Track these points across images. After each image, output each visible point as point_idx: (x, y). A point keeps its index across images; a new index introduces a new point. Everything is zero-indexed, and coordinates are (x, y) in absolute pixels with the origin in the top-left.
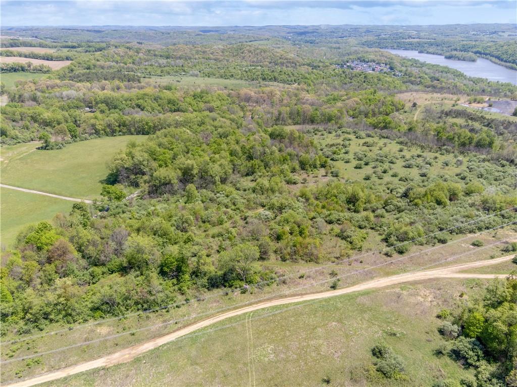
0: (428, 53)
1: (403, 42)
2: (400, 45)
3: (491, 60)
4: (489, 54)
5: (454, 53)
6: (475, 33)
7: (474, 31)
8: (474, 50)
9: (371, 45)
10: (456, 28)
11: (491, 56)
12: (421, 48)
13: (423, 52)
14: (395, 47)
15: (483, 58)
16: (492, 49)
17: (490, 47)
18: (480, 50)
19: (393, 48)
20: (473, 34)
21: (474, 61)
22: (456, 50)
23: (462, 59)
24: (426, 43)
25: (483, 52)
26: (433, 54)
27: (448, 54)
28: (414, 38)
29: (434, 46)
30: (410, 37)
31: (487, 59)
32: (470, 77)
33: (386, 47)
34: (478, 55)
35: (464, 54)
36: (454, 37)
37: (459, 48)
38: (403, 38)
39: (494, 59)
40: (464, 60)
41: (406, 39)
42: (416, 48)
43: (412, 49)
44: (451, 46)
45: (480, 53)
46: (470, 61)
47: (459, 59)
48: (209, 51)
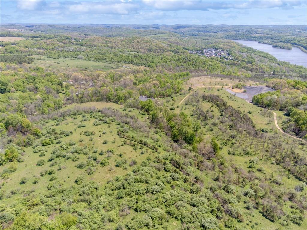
0: (264, 43)
1: (251, 36)
2: (248, 38)
3: (301, 49)
4: (301, 45)
5: (280, 44)
6: (299, 31)
7: (299, 30)
8: (292, 42)
9: (231, 37)
10: (289, 28)
11: (302, 46)
12: (260, 40)
13: (261, 43)
14: (245, 39)
15: (297, 47)
16: (303, 42)
17: (302, 41)
18: (296, 42)
19: (244, 40)
20: (298, 32)
21: (290, 49)
22: (282, 41)
23: (282, 47)
24: (264, 37)
25: (297, 43)
26: (267, 44)
27: (275, 44)
28: (258, 34)
29: (269, 39)
30: (256, 33)
31: (299, 48)
32: (279, 61)
33: (240, 39)
34: (294, 45)
35: (285, 45)
36: (285, 33)
37: (283, 41)
38: (251, 34)
39: (302, 48)
40: (284, 48)
41: (253, 34)
42: (258, 40)
43: (255, 41)
44: (280, 39)
45: (296, 44)
46: (287, 49)
48: (114, 41)
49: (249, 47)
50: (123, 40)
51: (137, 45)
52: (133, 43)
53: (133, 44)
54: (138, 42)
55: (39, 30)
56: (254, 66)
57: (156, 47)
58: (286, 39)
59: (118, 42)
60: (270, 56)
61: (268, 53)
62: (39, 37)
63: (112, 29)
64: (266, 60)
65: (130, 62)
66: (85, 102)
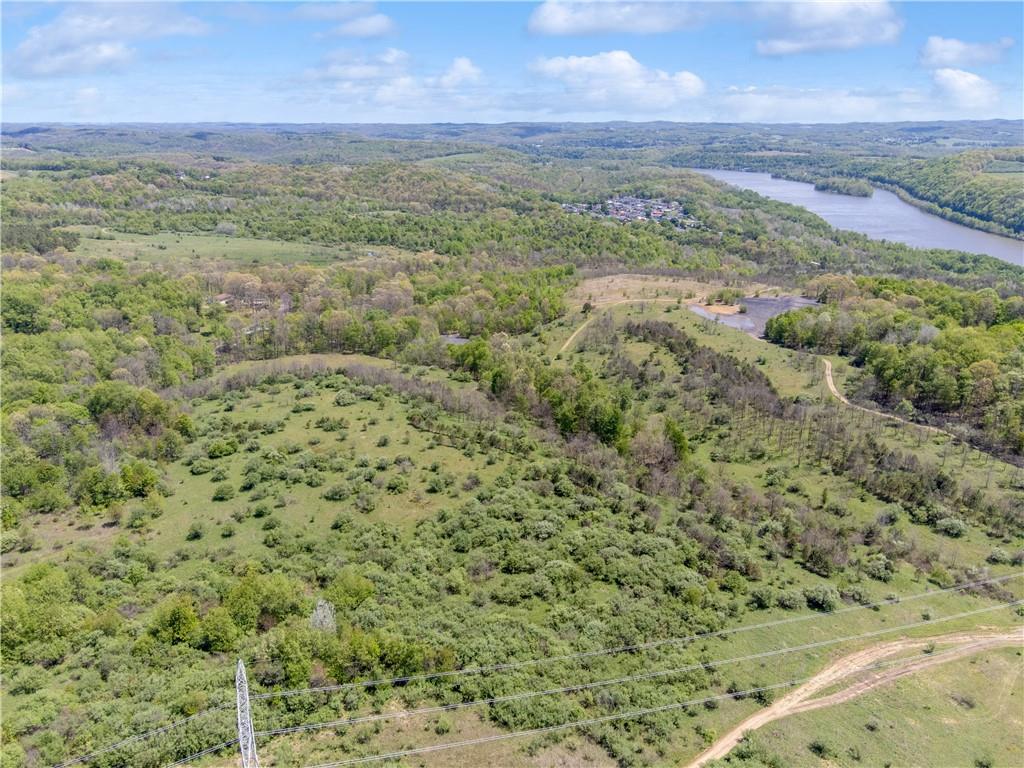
0: (789, 178)
1: (748, 157)
2: (741, 163)
3: (898, 195)
4: (898, 183)
5: (838, 180)
6: (893, 140)
7: (890, 137)
8: (873, 174)
9: (688, 161)
10: (861, 131)
11: (900, 187)
12: (778, 169)
13: (780, 177)
14: (732, 166)
15: (887, 189)
16: (902, 174)
17: (900, 170)
18: (882, 174)
19: (727, 168)
20: (890, 143)
21: (865, 195)
22: (841, 173)
23: (844, 191)
24: (789, 160)
25: (887, 178)
26: (798, 180)
27: (821, 181)
28: (771, 150)
29: (803, 165)
30: (763, 147)
31: (893, 192)
32: (837, 231)
33: (715, 167)
34: (879, 183)
35: (852, 182)
36: (849, 147)
37: (845, 171)
38: (750, 150)
39: (903, 193)
40: (848, 194)
41: (755, 151)
42: (770, 169)
43: (763, 171)
44: (835, 166)
45: (882, 180)
46: (859, 196)
47: (840, 192)
48: (320, 177)
49: (746, 190)
50: (351, 174)
51: (398, 188)
52: (385, 182)
53: (385, 185)
54: (400, 179)
55: (50, 145)
56: (764, 246)
57: (458, 193)
58: (854, 164)
59: (334, 181)
60: (809, 215)
61: (802, 207)
62: (65, 169)
63: (301, 139)
64: (799, 227)
65: (386, 239)
66: (278, 355)
